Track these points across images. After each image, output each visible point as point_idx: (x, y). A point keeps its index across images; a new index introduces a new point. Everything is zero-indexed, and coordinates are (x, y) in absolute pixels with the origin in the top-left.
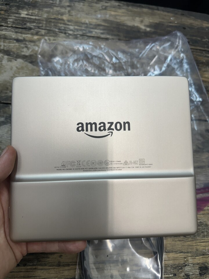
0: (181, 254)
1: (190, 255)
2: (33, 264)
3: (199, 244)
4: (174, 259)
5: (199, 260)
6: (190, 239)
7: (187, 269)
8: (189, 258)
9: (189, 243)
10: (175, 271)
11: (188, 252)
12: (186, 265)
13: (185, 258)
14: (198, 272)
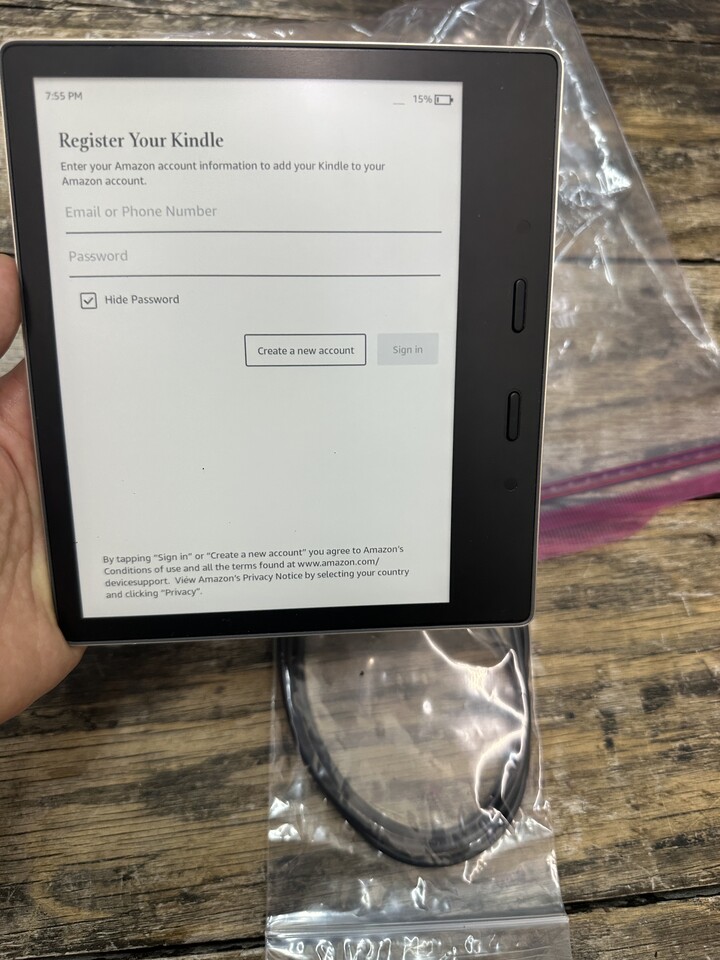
0: (586, 657)
1: (612, 657)
2: (138, 719)
3: (637, 624)
4: (566, 672)
6: (611, 613)
9: (608, 623)
11: (606, 651)
14: (638, 702)
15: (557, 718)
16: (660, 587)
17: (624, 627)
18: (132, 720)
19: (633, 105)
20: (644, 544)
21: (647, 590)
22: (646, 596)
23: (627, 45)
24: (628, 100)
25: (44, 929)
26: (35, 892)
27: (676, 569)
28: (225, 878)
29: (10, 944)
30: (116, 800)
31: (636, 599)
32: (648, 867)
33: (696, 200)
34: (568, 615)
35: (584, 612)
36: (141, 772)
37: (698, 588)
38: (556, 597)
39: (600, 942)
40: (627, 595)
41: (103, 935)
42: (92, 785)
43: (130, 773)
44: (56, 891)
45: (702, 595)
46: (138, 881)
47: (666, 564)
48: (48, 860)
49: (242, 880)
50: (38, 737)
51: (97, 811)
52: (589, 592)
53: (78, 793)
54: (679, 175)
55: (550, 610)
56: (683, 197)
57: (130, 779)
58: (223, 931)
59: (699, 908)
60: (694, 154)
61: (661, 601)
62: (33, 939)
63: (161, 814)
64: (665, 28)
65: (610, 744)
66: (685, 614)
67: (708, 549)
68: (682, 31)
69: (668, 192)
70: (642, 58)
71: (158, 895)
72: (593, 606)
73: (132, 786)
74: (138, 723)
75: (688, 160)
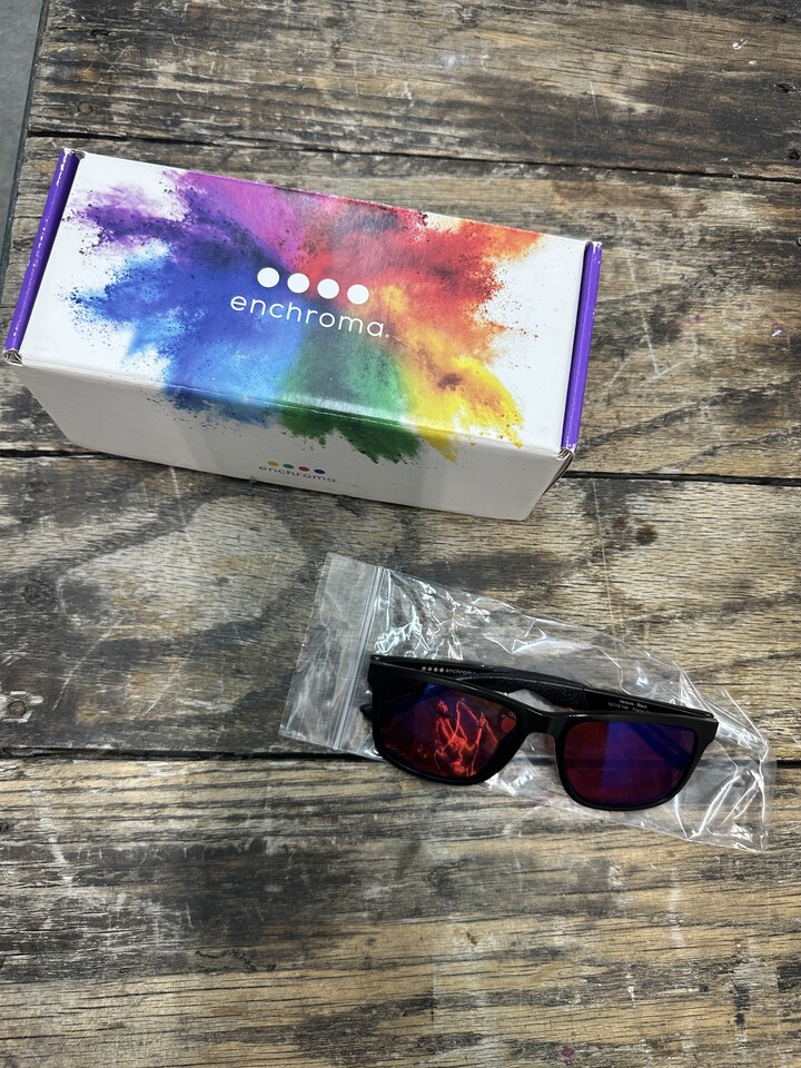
5: (782, 946)
7: (741, 971)
8: (751, 940)
10: (706, 979)
12: (739, 962)
13: (737, 941)
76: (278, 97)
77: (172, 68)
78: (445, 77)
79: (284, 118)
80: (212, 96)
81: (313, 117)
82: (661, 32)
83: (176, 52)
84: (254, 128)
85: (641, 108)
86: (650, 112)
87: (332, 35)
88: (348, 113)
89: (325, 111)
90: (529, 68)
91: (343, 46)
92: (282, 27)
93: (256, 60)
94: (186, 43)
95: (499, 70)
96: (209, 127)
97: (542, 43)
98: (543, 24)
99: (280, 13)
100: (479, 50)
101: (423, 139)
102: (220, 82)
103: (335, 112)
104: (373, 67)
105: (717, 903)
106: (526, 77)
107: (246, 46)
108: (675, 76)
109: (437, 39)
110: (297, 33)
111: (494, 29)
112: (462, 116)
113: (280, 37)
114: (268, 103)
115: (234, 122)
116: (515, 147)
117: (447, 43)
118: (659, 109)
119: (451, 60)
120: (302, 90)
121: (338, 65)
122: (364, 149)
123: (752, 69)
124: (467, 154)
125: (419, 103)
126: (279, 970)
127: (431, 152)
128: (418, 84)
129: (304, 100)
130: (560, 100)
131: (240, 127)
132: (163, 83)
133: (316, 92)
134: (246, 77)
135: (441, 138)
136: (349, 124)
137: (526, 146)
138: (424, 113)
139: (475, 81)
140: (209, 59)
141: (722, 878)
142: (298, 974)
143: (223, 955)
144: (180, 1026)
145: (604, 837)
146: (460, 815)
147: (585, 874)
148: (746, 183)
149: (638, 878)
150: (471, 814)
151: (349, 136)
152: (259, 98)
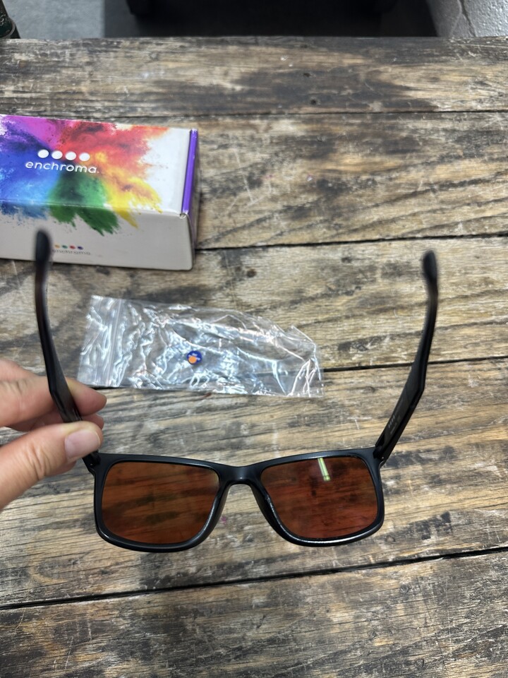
15: (287, 481)
16: (343, 415)
17: (324, 435)
18: (76, 489)
19: (345, 153)
20: (335, 393)
21: (336, 417)
22: (335, 420)
23: (344, 117)
24: (342, 150)
25: (36, 588)
26: (31, 571)
27: (352, 406)
28: (122, 563)
29: (20, 596)
30: (69, 527)
31: (330, 422)
32: (332, 556)
33: (377, 205)
34: (295, 430)
35: (303, 428)
36: (81, 513)
37: (364, 415)
38: (289, 421)
39: (306, 592)
40: (326, 419)
41: (63, 591)
42: (57, 520)
43: (76, 514)
44: (41, 570)
45: (366, 418)
46: (80, 565)
47: (347, 403)
48: (37, 556)
49: (130, 564)
50: (32, 498)
51: (60, 533)
52: (306, 418)
53: (51, 524)
54: (368, 192)
55: (286, 428)
56: (370, 204)
57: (76, 517)
58: (120, 588)
59: (357, 575)
60: (378, 179)
61: (344, 422)
62: (30, 593)
63: (91, 533)
64: (366, 106)
65: (314, 493)
66: (356, 428)
67: (370, 395)
68: (376, 106)
69: (361, 202)
70: (352, 125)
71: (89, 572)
72: (308, 425)
73: (77, 520)
74: (80, 490)
75: (374, 182)
76: (63, 97)
77: (12, 88)
78: (143, 82)
79: (66, 106)
80: (31, 98)
81: (81, 104)
82: (247, 56)
83: (14, 81)
84: (52, 110)
85: (238, 88)
86: (243, 90)
87: (89, 69)
88: (97, 101)
89: (86, 101)
90: (184, 76)
91: (95, 73)
92: (65, 67)
93: (53, 82)
94: (18, 77)
95: (170, 77)
96: (30, 112)
97: (190, 65)
98: (190, 57)
99: (64, 61)
100: (159, 70)
101: (134, 109)
102: (36, 92)
103: (92, 101)
104: (109, 80)
105: (298, 438)
106: (183, 79)
107: (47, 76)
108: (254, 73)
109: (139, 67)
110: (72, 69)
111: (167, 60)
112: (152, 98)
113: (64, 71)
114: (59, 99)
115: (42, 109)
116: (178, 109)
117: (145, 67)
118: (247, 88)
119: (146, 75)
120: (74, 93)
121: (92, 81)
122: (107, 116)
123: (290, 68)
124: (156, 114)
125: (132, 94)
126: (72, 492)
127: (138, 115)
128: (131, 86)
129: (76, 97)
130: (199, 88)
131: (45, 111)
132: (7, 95)
133: (81, 93)
134: (48, 89)
135: (143, 108)
136: (98, 105)
137: (184, 108)
138: (134, 98)
139: (158, 83)
140: (30, 83)
141: (299, 426)
142: (82, 493)
143: (43, 487)
144: (20, 524)
145: (237, 411)
146: (164, 408)
147: (229, 430)
148: (291, 116)
149: (256, 430)
150: (169, 407)
151: (99, 111)
152: (55, 98)
